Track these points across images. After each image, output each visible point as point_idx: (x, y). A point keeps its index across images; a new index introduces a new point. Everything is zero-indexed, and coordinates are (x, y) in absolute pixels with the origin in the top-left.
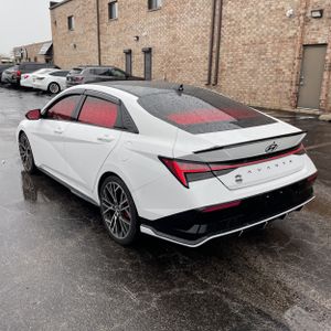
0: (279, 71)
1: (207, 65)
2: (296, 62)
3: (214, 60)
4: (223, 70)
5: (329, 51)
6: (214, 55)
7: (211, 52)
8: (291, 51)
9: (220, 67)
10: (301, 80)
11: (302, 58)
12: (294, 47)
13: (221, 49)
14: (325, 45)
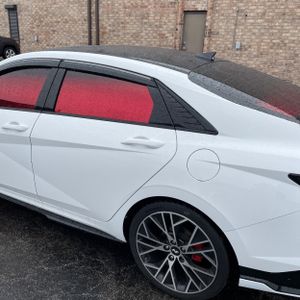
0: (162, 36)
1: (86, 27)
2: (179, 27)
3: (94, 22)
4: (104, 33)
5: (208, 17)
6: (94, 17)
7: (90, 13)
8: (172, 16)
9: (101, 30)
10: (183, 45)
11: (183, 24)
12: (176, 13)
13: (101, 11)
14: (205, 12)
